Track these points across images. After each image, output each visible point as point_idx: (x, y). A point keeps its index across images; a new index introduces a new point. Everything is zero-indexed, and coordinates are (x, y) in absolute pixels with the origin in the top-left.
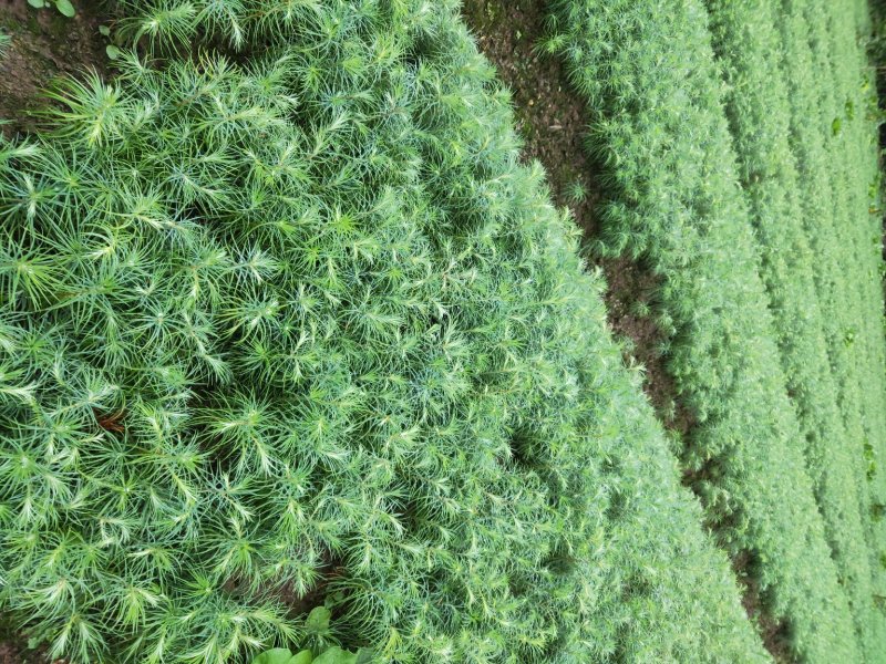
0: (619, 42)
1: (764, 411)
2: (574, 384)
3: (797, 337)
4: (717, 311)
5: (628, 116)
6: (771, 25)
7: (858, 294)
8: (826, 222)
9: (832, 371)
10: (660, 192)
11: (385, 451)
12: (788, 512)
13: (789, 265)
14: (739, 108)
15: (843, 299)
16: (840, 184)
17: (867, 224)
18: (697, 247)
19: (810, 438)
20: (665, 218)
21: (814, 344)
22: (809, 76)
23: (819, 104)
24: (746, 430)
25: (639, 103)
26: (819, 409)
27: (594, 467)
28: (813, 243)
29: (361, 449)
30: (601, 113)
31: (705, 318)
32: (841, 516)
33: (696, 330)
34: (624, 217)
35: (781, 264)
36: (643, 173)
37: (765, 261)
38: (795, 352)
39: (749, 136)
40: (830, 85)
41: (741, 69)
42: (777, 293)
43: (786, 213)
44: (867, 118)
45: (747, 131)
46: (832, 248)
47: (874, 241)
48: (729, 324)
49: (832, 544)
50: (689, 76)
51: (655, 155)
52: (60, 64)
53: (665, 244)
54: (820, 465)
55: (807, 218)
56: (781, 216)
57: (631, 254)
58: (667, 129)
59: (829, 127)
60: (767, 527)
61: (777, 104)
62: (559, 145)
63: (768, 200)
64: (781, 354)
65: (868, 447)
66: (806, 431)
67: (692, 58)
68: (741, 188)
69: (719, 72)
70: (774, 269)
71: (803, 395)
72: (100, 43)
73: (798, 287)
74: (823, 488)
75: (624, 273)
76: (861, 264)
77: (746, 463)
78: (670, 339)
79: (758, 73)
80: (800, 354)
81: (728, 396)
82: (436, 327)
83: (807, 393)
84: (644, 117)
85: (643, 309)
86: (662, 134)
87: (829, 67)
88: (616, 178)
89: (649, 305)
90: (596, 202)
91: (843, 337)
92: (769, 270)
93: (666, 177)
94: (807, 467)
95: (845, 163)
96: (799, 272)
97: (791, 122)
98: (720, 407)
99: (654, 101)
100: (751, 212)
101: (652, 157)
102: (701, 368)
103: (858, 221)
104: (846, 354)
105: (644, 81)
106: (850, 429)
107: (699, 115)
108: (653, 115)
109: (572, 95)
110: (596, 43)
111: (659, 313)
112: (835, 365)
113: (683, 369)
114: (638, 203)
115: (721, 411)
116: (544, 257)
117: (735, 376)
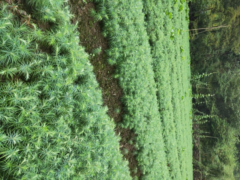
0: (132, 78)
1: (161, 171)
3: (171, 150)
4: (150, 144)
5: (132, 95)
6: (169, 75)
7: (186, 138)
8: (179, 121)
9: (179, 159)
10: (138, 114)
13: (169, 131)
14: (160, 93)
15: (182, 140)
16: (183, 111)
17: (189, 121)
18: (146, 127)
20: (139, 120)
21: (174, 152)
22: (177, 86)
23: (179, 93)
24: (155, 177)
25: (135, 92)
26: (175, 170)
28: (176, 126)
30: (126, 93)
31: (147, 146)
33: (144, 149)
34: (129, 119)
35: (168, 131)
36: (135, 109)
37: (164, 130)
38: (170, 154)
39: (162, 99)
40: (182, 88)
41: (161, 84)
42: (166, 138)
43: (170, 118)
44: (190, 96)
46: (180, 127)
47: (190, 125)
48: (153, 148)
50: (148, 86)
51: (138, 104)
53: (138, 126)
55: (175, 119)
56: (168, 119)
57: (129, 128)
58: (142, 98)
59: (181, 98)
61: (169, 93)
62: (115, 99)
63: (165, 115)
64: (166, 155)
66: (172, 176)
67: (149, 83)
68: (159, 112)
69: (156, 86)
73: (172, 137)
75: (128, 132)
76: (187, 131)
78: (138, 151)
79: (165, 86)
81: (151, 167)
82: (68, 154)
83: (172, 165)
84: (136, 95)
85: (131, 142)
86: (140, 100)
87: (181, 84)
88: (128, 109)
89: (133, 141)
90: (122, 114)
91: (182, 150)
92: (165, 132)
93: (140, 110)
95: (184, 106)
96: (172, 133)
97: (172, 97)
99: (139, 92)
100: (161, 118)
102: (144, 159)
103: (187, 120)
104: (182, 154)
105: (137, 87)
106: (183, 175)
107: (150, 96)
108: (138, 95)
109: (120, 88)
110: (126, 78)
111: (135, 144)
112: (180, 157)
113: (140, 159)
114: (132, 116)
115: (149, 171)
116: (104, 133)
117: (153, 162)
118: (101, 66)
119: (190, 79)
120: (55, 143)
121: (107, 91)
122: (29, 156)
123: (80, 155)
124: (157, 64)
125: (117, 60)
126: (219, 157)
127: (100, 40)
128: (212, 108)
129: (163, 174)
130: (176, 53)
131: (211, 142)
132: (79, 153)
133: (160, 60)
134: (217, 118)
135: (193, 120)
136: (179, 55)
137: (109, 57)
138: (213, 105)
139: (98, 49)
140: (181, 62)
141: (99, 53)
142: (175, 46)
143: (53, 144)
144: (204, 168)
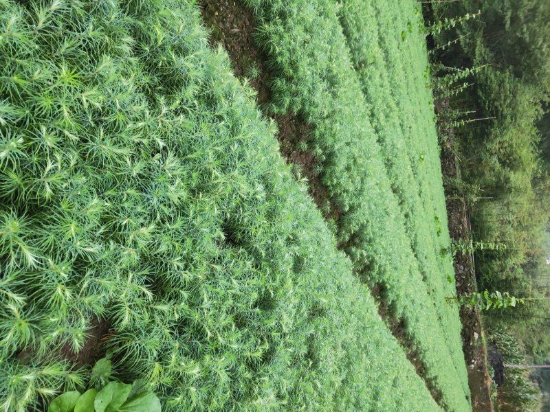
1: (381, 202)
3: (394, 159)
4: (348, 144)
5: (280, 21)
7: (424, 133)
8: (404, 91)
9: (415, 177)
11: (130, 242)
12: (399, 259)
13: (386, 117)
14: (349, 22)
16: (409, 70)
17: (425, 94)
18: (332, 106)
19: (406, 216)
20: (311, 87)
21: (403, 162)
23: (393, 22)
24: (371, 214)
25: (286, 12)
26: (410, 199)
28: (398, 104)
30: (263, 20)
31: (341, 148)
32: (426, 258)
33: (337, 156)
34: (285, 88)
35: (382, 116)
36: (294, 58)
37: (373, 115)
38: (394, 168)
39: (356, 39)
40: (398, 12)
42: (382, 134)
43: (382, 86)
44: (420, 32)
45: (355, 36)
46: (408, 107)
47: (430, 103)
48: (355, 151)
49: (423, 273)
51: (300, 47)
53: (313, 104)
54: (413, 231)
55: (393, 89)
56: (379, 88)
57: (292, 111)
58: (306, 30)
59: (400, 36)
60: (389, 268)
61: (370, 19)
63: (370, 78)
64: (387, 169)
65: (436, 218)
66: (404, 212)
68: (354, 70)
70: (378, 120)
71: (401, 192)
73: (392, 129)
74: (415, 243)
75: (290, 125)
76: (424, 117)
77: (374, 233)
78: (322, 163)
80: (397, 168)
81: (359, 195)
83: (402, 190)
84: (290, 22)
85: (304, 146)
86: (303, 33)
88: (277, 62)
89: (307, 143)
90: (267, 79)
91: (418, 158)
92: (375, 120)
93: (308, 61)
94: (406, 232)
95: (410, 58)
96: (392, 121)
97: (379, 31)
98: (356, 202)
99: (295, 11)
100: (362, 85)
101: (298, 48)
102: (341, 178)
103: (420, 91)
104: (421, 167)
106: (427, 209)
107: (324, 22)
108: (296, 20)
111: (314, 148)
112: (416, 174)
113: (332, 181)
114: (293, 78)
117: (362, 182)
126: (500, 160)
128: (477, 49)
129: (388, 208)
131: (478, 131)
134: (489, 72)
135: (434, 92)
138: (478, 42)
144: (468, 189)
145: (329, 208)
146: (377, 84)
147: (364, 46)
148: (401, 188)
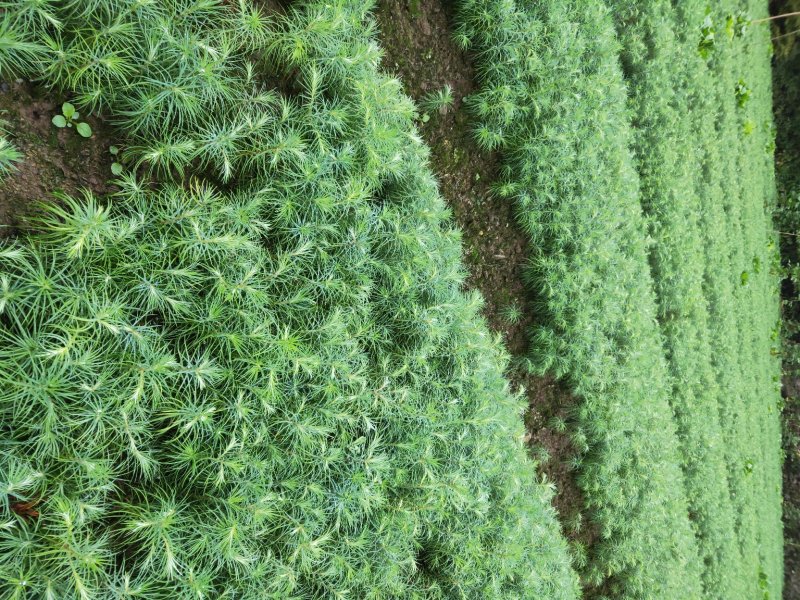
0: (562, 195)
1: (666, 534)
2: (486, 501)
3: (700, 463)
4: (628, 434)
5: (564, 256)
6: (693, 191)
7: (758, 426)
8: (732, 359)
9: (732, 498)
10: (585, 325)
11: (292, 559)
13: (697, 396)
14: (661, 255)
15: (744, 430)
16: (746, 327)
17: (769, 364)
18: (614, 375)
19: (708, 561)
20: (589, 347)
21: (716, 470)
22: (723, 234)
23: (730, 257)
24: (647, 552)
25: (574, 246)
26: (718, 534)
27: (496, 584)
28: (719, 378)
29: (269, 554)
30: (540, 251)
31: (616, 439)
33: (608, 451)
34: (551, 342)
35: (690, 394)
36: (572, 305)
38: (697, 477)
39: (668, 280)
40: (741, 243)
41: (665, 224)
42: (685, 420)
43: (697, 349)
44: (771, 272)
45: (667, 276)
46: (736, 383)
47: (774, 379)
48: (638, 447)
50: (620, 228)
51: (584, 291)
52: (68, 173)
53: (585, 369)
54: (717, 591)
55: (715, 353)
56: (692, 351)
57: (554, 374)
58: (597, 270)
59: (738, 278)
61: (694, 256)
62: (501, 271)
63: (681, 336)
64: (684, 479)
65: (763, 576)
66: (705, 554)
67: (624, 214)
68: (658, 325)
69: (646, 226)
70: (682, 398)
71: (703, 519)
72: (107, 159)
73: (704, 416)
75: (547, 390)
76: (762, 400)
77: (645, 585)
78: (583, 455)
79: (679, 229)
80: (703, 479)
81: (632, 515)
82: (362, 440)
83: (707, 517)
84: (577, 259)
86: (592, 274)
87: (740, 228)
88: (548, 307)
89: (566, 422)
90: (528, 324)
91: (743, 467)
92: (678, 399)
93: (593, 312)
94: (704, 592)
95: (751, 309)
96: (705, 403)
97: (705, 271)
98: (625, 527)
99: (587, 247)
100: (666, 346)
101: (581, 292)
102: (608, 485)
103: (760, 360)
104: (745, 482)
105: (581, 229)
106: (746, 556)
107: (626, 261)
108: (585, 258)
109: (518, 231)
110: (542, 194)
111: (574, 431)
112: (734, 491)
113: (592, 485)
114: (565, 331)
115: (625, 530)
116: (473, 378)
117: (641, 496)
118: (452, 156)
119: (774, 208)
120: (321, 399)
121: (473, 243)
122: (245, 432)
123: (400, 445)
124: (648, 151)
125: (508, 131)
127: (447, 61)
129: (676, 545)
130: (721, 110)
132: (395, 439)
133: (661, 132)
135: (784, 362)
136: (731, 115)
137: (478, 119)
139: (440, 93)
140: (738, 144)
141: (444, 110)
142: (716, 79)
143: (313, 401)
145: (578, 525)
146: (690, 346)
147: (679, 291)
148: (705, 513)
